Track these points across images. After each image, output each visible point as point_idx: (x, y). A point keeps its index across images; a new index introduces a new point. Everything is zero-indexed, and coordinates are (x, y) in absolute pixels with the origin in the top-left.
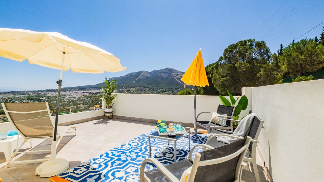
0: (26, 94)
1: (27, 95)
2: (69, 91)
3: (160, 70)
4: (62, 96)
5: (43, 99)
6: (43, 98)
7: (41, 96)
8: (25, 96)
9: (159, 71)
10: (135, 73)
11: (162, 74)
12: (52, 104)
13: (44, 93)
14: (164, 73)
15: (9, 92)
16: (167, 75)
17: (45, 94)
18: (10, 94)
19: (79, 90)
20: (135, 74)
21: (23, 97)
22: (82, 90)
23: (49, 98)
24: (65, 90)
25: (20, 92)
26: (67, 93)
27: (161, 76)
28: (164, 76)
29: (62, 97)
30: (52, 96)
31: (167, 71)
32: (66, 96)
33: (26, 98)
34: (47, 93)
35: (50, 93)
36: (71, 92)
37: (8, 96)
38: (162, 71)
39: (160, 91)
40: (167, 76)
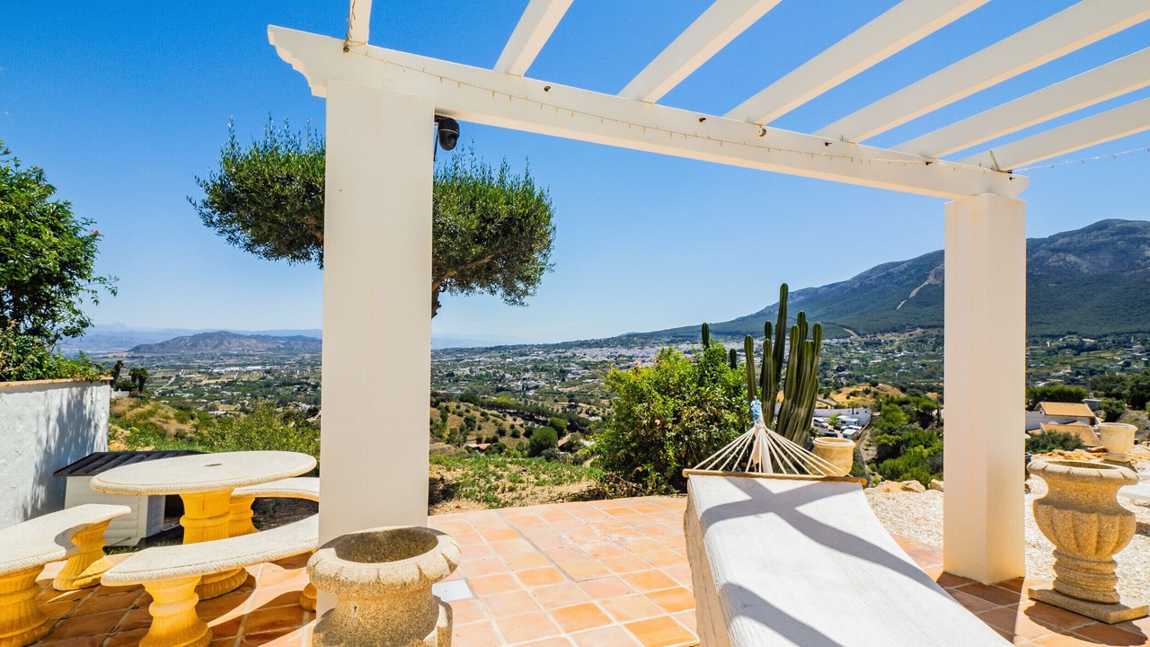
0: (527, 355)
1: (530, 358)
2: (642, 345)
3: (1053, 239)
4: (623, 362)
5: (569, 372)
6: (569, 366)
7: (567, 360)
8: (527, 360)
9: (1043, 241)
10: (903, 263)
11: (1071, 258)
12: (596, 386)
13: (573, 350)
14: (1079, 252)
15: (491, 349)
16: (1106, 259)
17: (575, 355)
18: (493, 353)
19: (672, 342)
20: (902, 268)
21: (521, 362)
22: (683, 341)
23: (586, 368)
24: (629, 341)
25: (514, 347)
26: (636, 351)
27: (1061, 267)
28: (1085, 265)
29: (622, 365)
30: (595, 360)
31: (1101, 240)
32: (633, 361)
33: (529, 367)
34: (579, 352)
35: (587, 351)
36: (647, 349)
37: (489, 360)
38: (1067, 240)
39: (1060, 348)
40: (1107, 264)
